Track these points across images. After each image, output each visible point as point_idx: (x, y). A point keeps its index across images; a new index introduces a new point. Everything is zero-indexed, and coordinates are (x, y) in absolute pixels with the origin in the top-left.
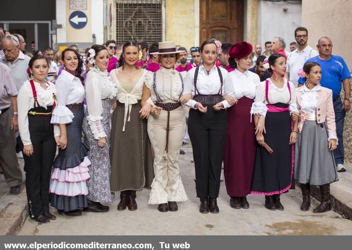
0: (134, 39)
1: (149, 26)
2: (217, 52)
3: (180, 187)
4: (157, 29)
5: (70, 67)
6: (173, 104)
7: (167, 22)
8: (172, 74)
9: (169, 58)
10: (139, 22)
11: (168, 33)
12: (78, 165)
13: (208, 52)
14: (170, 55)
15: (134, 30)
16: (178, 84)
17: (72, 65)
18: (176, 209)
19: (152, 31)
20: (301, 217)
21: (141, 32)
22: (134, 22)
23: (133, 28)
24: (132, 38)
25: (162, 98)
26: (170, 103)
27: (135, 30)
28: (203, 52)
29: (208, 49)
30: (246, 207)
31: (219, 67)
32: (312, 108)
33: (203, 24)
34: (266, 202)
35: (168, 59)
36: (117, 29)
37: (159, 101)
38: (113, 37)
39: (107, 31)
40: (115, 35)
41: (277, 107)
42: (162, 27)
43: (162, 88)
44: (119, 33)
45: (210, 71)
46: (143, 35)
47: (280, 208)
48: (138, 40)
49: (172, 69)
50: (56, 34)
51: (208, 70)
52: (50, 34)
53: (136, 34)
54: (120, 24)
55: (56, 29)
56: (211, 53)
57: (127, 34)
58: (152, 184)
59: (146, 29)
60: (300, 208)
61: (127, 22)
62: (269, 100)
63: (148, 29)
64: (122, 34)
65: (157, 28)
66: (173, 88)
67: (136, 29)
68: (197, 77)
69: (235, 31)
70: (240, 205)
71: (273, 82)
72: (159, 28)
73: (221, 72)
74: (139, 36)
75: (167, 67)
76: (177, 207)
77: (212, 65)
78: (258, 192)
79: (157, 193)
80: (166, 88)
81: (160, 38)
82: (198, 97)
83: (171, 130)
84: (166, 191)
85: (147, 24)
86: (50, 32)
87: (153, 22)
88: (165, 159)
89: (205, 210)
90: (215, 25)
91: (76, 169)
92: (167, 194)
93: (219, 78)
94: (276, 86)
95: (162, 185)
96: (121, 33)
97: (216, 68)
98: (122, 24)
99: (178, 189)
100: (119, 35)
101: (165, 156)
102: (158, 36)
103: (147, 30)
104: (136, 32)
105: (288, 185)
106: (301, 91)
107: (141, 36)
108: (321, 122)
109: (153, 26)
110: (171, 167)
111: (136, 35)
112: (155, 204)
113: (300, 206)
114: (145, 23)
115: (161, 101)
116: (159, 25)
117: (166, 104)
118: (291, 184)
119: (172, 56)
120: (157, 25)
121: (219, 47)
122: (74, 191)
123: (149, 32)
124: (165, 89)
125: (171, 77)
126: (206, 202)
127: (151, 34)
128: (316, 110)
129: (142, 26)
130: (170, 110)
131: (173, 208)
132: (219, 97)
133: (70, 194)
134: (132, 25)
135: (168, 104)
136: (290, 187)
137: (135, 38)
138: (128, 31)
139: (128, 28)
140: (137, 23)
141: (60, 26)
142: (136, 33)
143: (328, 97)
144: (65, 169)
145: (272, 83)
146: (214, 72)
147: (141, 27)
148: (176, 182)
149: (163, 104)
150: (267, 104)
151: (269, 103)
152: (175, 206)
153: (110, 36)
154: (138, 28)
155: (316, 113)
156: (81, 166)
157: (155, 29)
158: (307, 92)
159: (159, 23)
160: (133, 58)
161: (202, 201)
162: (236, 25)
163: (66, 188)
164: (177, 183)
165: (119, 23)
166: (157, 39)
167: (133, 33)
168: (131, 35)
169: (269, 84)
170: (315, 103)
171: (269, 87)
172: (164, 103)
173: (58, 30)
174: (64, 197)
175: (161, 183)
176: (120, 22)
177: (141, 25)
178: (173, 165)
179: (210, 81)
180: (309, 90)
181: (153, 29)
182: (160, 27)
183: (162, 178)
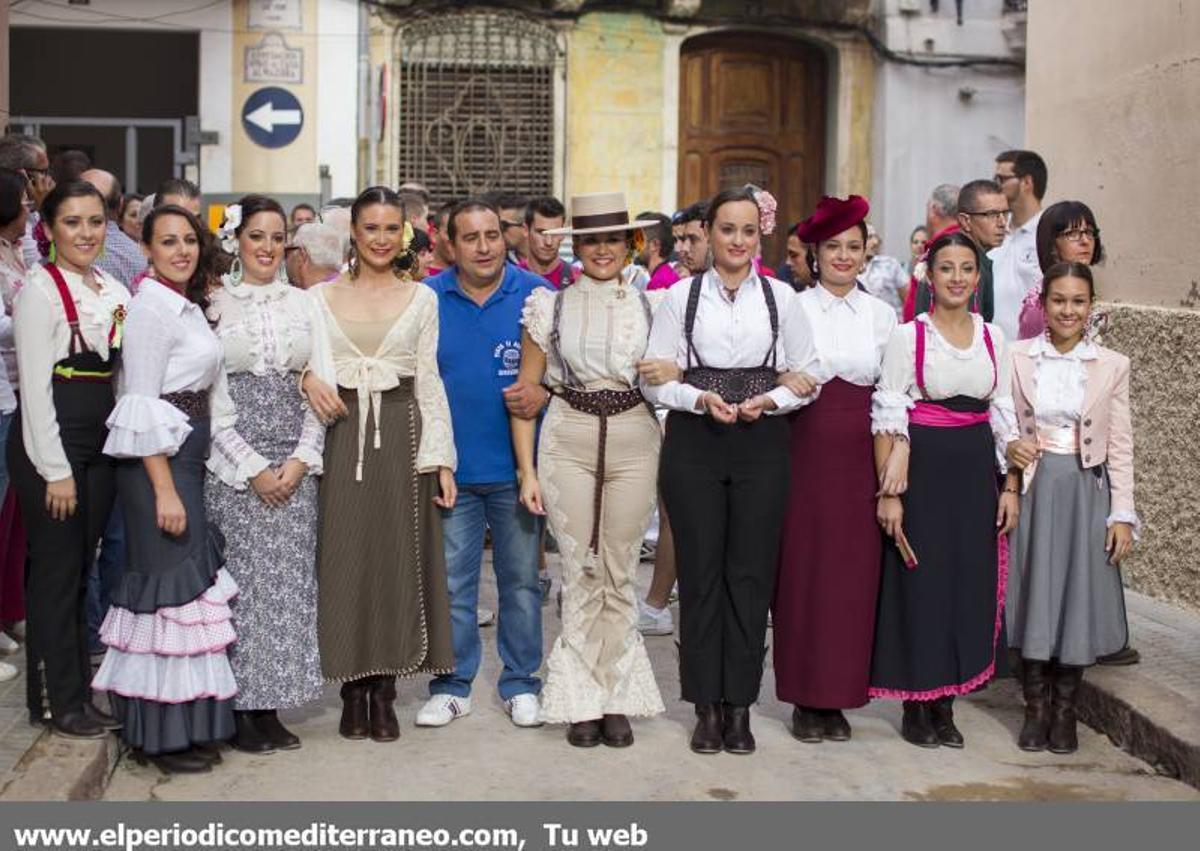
0: (459, 184)
1: (508, 141)
2: (760, 228)
3: (640, 669)
4: (538, 153)
5: (172, 268)
6: (617, 393)
7: (568, 132)
8: (615, 300)
9: (603, 244)
10: (476, 128)
11: (573, 167)
12: (197, 596)
13: (729, 229)
14: (606, 238)
15: (458, 155)
16: (630, 327)
17: (178, 262)
18: (628, 740)
19: (519, 158)
20: (1021, 770)
21: (482, 160)
22: (459, 128)
23: (456, 147)
24: (454, 179)
25: (579, 375)
26: (610, 392)
27: (462, 155)
28: (716, 227)
29: (731, 221)
30: (841, 738)
31: (768, 278)
32: (1067, 417)
33: (690, 137)
34: (906, 720)
35: (599, 249)
36: (403, 151)
37: (572, 385)
38: (387, 176)
39: (368, 157)
40: (396, 171)
41: (953, 410)
42: (552, 146)
43: (578, 341)
44: (408, 163)
45: (737, 289)
46: (490, 172)
47: (953, 741)
48: (472, 189)
49: (616, 281)
50: (198, 162)
51: (731, 287)
52: (178, 164)
53: (467, 168)
54: (412, 134)
55: (199, 146)
56: (739, 233)
57: (435, 168)
58: (553, 657)
59: (499, 152)
60: (1018, 741)
61: (435, 128)
62: (926, 386)
63: (507, 152)
64: (419, 167)
65: (535, 149)
66: (613, 343)
67: (466, 152)
68: (695, 310)
69: (797, 161)
70: (822, 730)
71: (939, 327)
72: (544, 149)
73: (774, 293)
74: (474, 176)
75: (596, 276)
76: (631, 732)
77: (745, 269)
78: (887, 692)
79: (566, 686)
80: (590, 343)
81: (544, 181)
82: (697, 374)
83: (613, 479)
84: (597, 680)
85: (504, 133)
86: (179, 156)
87: (523, 129)
88: (589, 574)
89: (708, 744)
90: (731, 143)
91: (190, 611)
92: (599, 687)
93: (765, 313)
94: (949, 341)
95: (582, 661)
96: (416, 163)
97: (758, 281)
98: (420, 134)
99: (632, 675)
100: (408, 171)
101: (590, 565)
102: (538, 177)
103: (502, 156)
104: (466, 160)
105: (986, 667)
106: (1032, 354)
107: (483, 176)
108: (1093, 463)
109: (523, 142)
110: (611, 602)
111: (465, 172)
112: (560, 721)
113: (1018, 736)
114: (497, 132)
115: (580, 384)
116: (542, 138)
117: (594, 394)
118: (994, 662)
119: (612, 238)
120: (538, 138)
121: (768, 213)
122: (183, 684)
123: (506, 161)
124: (587, 346)
125: (610, 307)
126: (713, 719)
127: (515, 169)
128: (1078, 423)
129: (487, 140)
130: (610, 414)
131: (619, 738)
132: (768, 375)
133: (166, 696)
134: (454, 137)
135: (602, 392)
136: (992, 673)
137: (461, 179)
138: (439, 156)
139: (440, 147)
140: (470, 130)
141: (212, 138)
142: (466, 164)
143: (1117, 381)
144: (153, 612)
145: (936, 331)
146: (751, 295)
147: (483, 144)
148: (625, 651)
149: (587, 395)
150: (921, 398)
151: (927, 396)
152: (625, 731)
153: (380, 173)
154: (473, 148)
155: (1078, 432)
156: (207, 602)
157: (530, 153)
158: (1052, 358)
159: (544, 133)
160: (385, 245)
161: (701, 713)
162: (799, 144)
163: (154, 676)
164: (631, 653)
165: (408, 130)
166: (538, 185)
167: (456, 163)
168: (450, 172)
169: (926, 334)
170: (1075, 401)
171: (928, 344)
172: (588, 391)
173: (205, 150)
174: (144, 703)
175: (579, 655)
176: (412, 127)
177: (483, 136)
178: (620, 593)
179: (737, 321)
180: (1060, 355)
181: (521, 153)
182: (546, 146)
183: (582, 636)
